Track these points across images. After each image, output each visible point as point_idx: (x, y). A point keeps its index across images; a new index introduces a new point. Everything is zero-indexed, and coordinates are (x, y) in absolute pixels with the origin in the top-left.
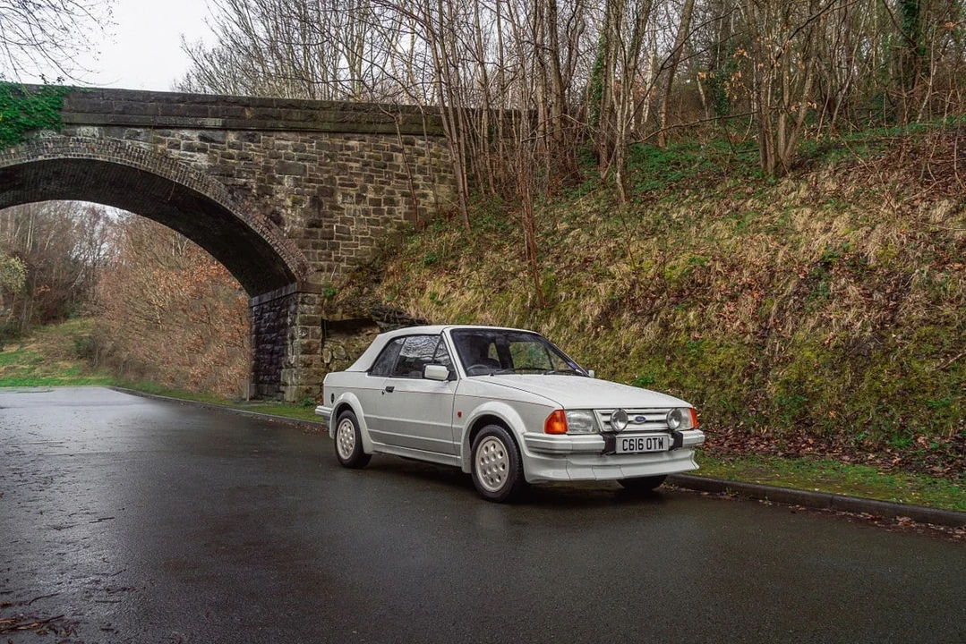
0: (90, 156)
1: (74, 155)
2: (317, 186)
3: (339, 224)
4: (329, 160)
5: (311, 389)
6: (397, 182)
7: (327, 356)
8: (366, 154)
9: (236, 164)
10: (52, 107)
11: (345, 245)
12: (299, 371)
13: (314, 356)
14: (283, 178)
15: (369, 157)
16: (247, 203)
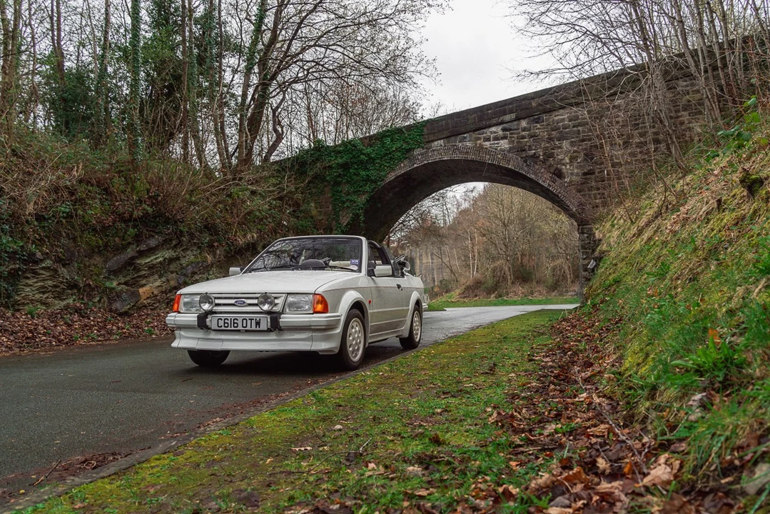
0: (440, 158)
1: (432, 160)
2: (589, 143)
3: (609, 169)
9: (527, 141)
10: (418, 135)
14: (561, 144)
16: (537, 167)
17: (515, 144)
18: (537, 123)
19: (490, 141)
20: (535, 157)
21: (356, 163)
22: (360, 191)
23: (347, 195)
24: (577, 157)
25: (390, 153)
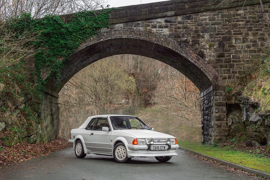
0: (120, 37)
1: (114, 37)
2: (222, 36)
3: (234, 54)
4: (227, 23)
5: (221, 138)
6: (266, 29)
7: (230, 122)
8: (248, 16)
9: (182, 31)
10: (105, 18)
11: (237, 65)
12: (215, 129)
13: (222, 122)
14: (203, 35)
15: (249, 18)
16: (187, 49)
17: (174, 32)
18: (188, 19)
19: (156, 28)
20: (186, 42)
21: (56, 34)
22: (59, 55)
23: (48, 57)
24: (214, 45)
25: (83, 29)
